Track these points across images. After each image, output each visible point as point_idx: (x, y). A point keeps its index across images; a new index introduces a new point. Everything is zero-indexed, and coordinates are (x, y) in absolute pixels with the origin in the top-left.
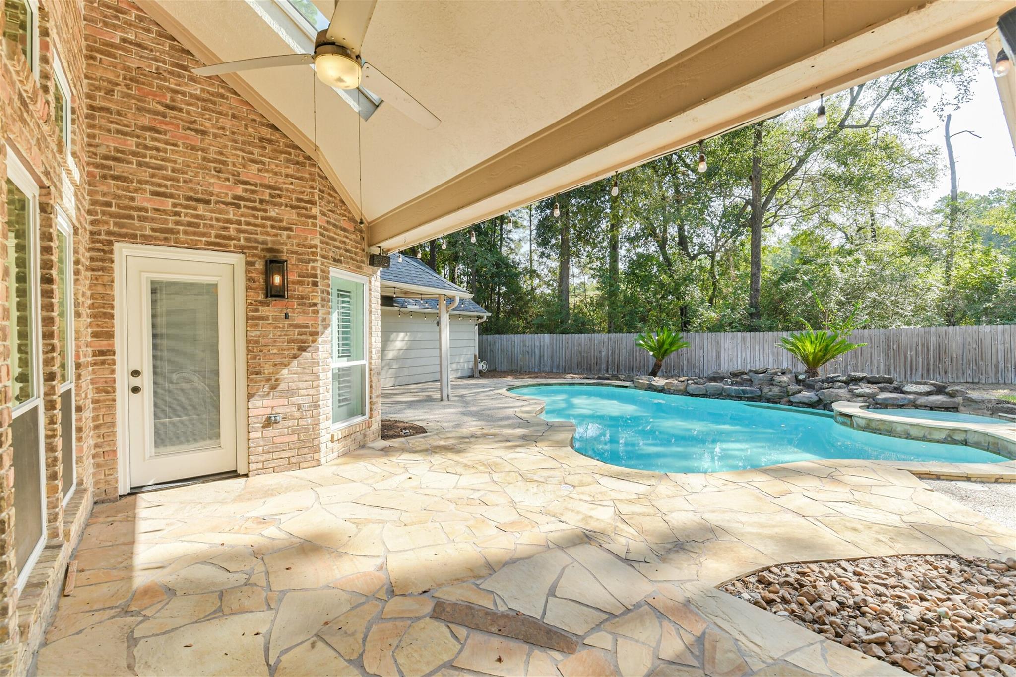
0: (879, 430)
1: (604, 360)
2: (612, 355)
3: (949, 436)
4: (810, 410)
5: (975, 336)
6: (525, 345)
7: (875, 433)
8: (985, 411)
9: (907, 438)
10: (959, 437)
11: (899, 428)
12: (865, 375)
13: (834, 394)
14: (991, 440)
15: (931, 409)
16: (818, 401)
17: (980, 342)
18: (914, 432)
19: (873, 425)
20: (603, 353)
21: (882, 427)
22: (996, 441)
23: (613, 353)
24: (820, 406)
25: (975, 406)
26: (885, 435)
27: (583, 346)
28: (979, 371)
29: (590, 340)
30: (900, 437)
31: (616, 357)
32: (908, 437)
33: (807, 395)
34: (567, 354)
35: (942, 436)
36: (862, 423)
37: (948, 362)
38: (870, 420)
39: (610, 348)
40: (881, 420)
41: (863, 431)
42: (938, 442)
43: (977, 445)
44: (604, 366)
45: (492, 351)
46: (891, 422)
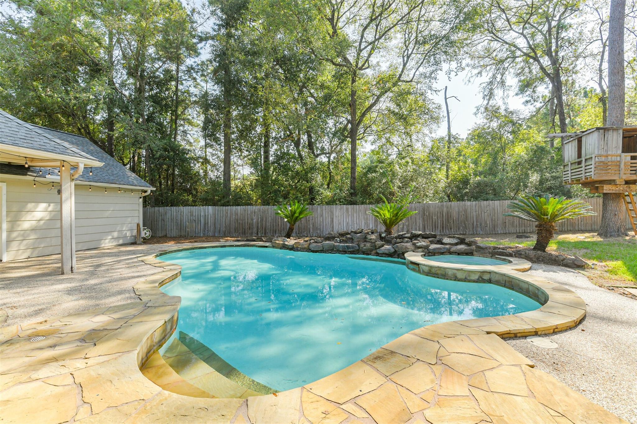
0: (437, 274)
1: (255, 226)
2: (261, 222)
3: (480, 277)
4: (390, 259)
5: (464, 208)
6: (192, 215)
7: (434, 277)
8: (488, 254)
9: (455, 280)
10: (486, 277)
11: (450, 273)
12: (421, 232)
13: (404, 247)
14: (507, 279)
15: (459, 254)
16: (394, 252)
17: (465, 211)
18: (460, 275)
19: (433, 271)
20: (255, 221)
21: (439, 272)
22: (511, 280)
23: (262, 220)
24: (396, 256)
25: (482, 251)
26: (441, 278)
27: (239, 214)
28: (465, 227)
29: (245, 211)
30: (451, 280)
31: (264, 223)
32: (456, 279)
33: (387, 247)
34: (227, 221)
35: (475, 277)
36: (426, 269)
37: (452, 223)
39: (260, 216)
40: (438, 267)
41: (427, 275)
42: (474, 281)
43: (498, 283)
44: (255, 230)
45: (163, 220)
46: (445, 268)
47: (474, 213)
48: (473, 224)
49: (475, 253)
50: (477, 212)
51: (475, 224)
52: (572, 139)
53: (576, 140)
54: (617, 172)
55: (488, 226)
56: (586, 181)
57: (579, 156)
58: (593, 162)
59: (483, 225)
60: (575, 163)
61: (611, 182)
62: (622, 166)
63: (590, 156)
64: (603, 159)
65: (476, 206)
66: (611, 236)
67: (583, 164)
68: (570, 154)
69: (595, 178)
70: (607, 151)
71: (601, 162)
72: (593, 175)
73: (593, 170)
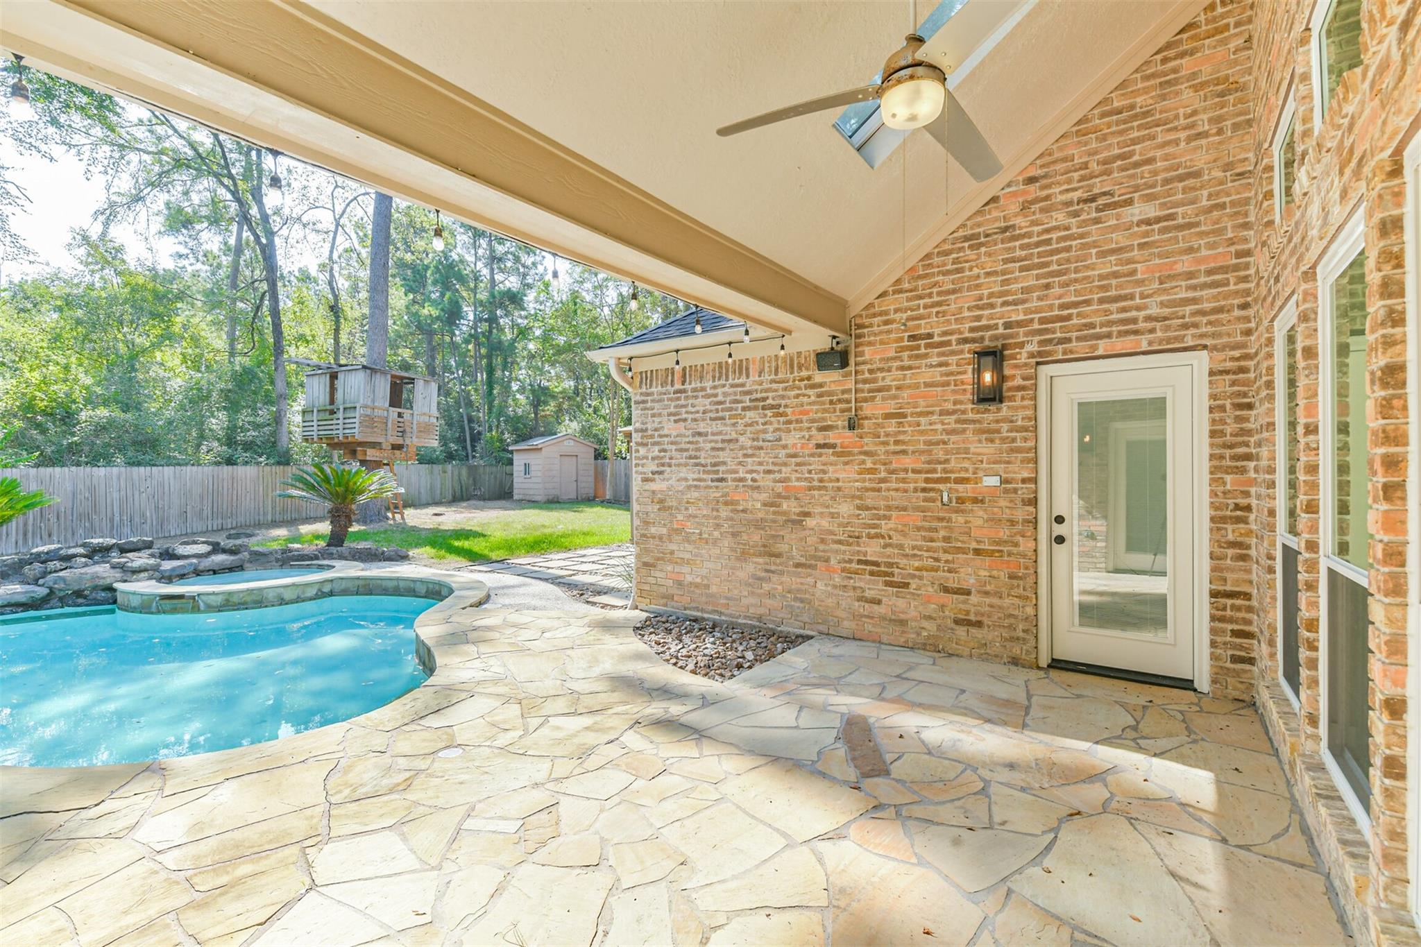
0: (245, 603)
3: (319, 590)
4: (32, 613)
5: (88, 482)
7: (238, 609)
9: (281, 604)
10: (326, 589)
12: (114, 541)
13: (88, 577)
14: (361, 583)
15: (215, 572)
16: (48, 595)
17: (92, 490)
18: (288, 595)
19: (235, 599)
21: (248, 599)
22: (368, 582)
24: (54, 602)
25: (261, 559)
26: (253, 608)
30: (273, 606)
32: (282, 602)
35: (311, 592)
36: (219, 600)
38: (230, 593)
40: (248, 590)
41: (219, 611)
42: (311, 599)
43: (345, 592)
46: (261, 589)
47: (116, 495)
48: (112, 520)
49: (247, 565)
50: (123, 493)
51: (117, 519)
52: (320, 371)
53: (328, 376)
54: (384, 432)
55: (149, 521)
56: (346, 441)
57: (332, 402)
58: (357, 415)
59: (137, 519)
60: (325, 410)
61: (375, 445)
62: (390, 425)
63: (352, 405)
64: (369, 412)
65: (119, 479)
66: (371, 521)
67: (340, 415)
68: (316, 394)
69: (359, 438)
70: (373, 401)
71: (367, 416)
72: (358, 434)
73: (356, 425)
